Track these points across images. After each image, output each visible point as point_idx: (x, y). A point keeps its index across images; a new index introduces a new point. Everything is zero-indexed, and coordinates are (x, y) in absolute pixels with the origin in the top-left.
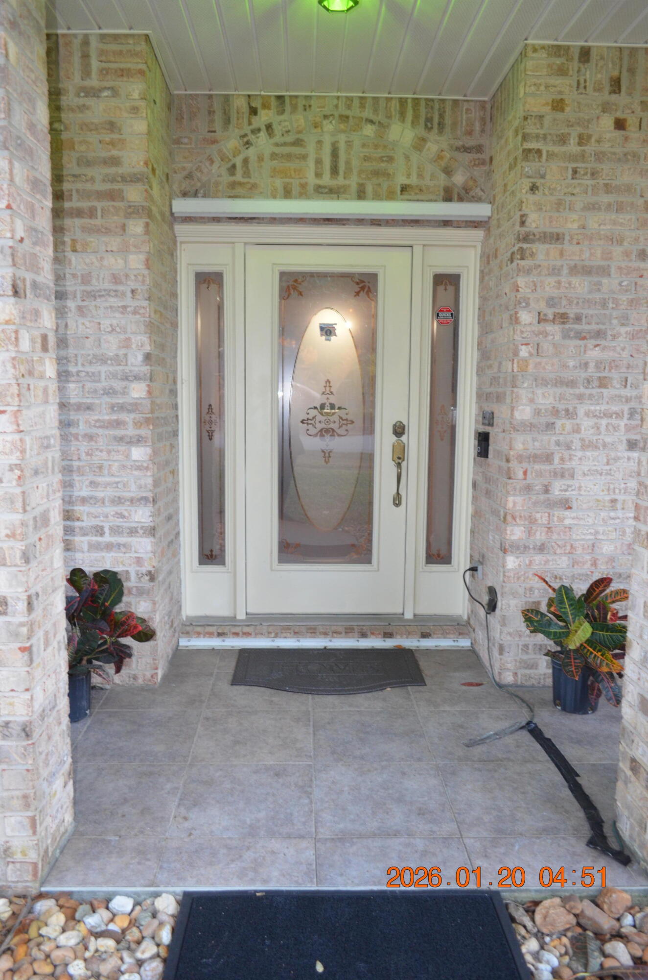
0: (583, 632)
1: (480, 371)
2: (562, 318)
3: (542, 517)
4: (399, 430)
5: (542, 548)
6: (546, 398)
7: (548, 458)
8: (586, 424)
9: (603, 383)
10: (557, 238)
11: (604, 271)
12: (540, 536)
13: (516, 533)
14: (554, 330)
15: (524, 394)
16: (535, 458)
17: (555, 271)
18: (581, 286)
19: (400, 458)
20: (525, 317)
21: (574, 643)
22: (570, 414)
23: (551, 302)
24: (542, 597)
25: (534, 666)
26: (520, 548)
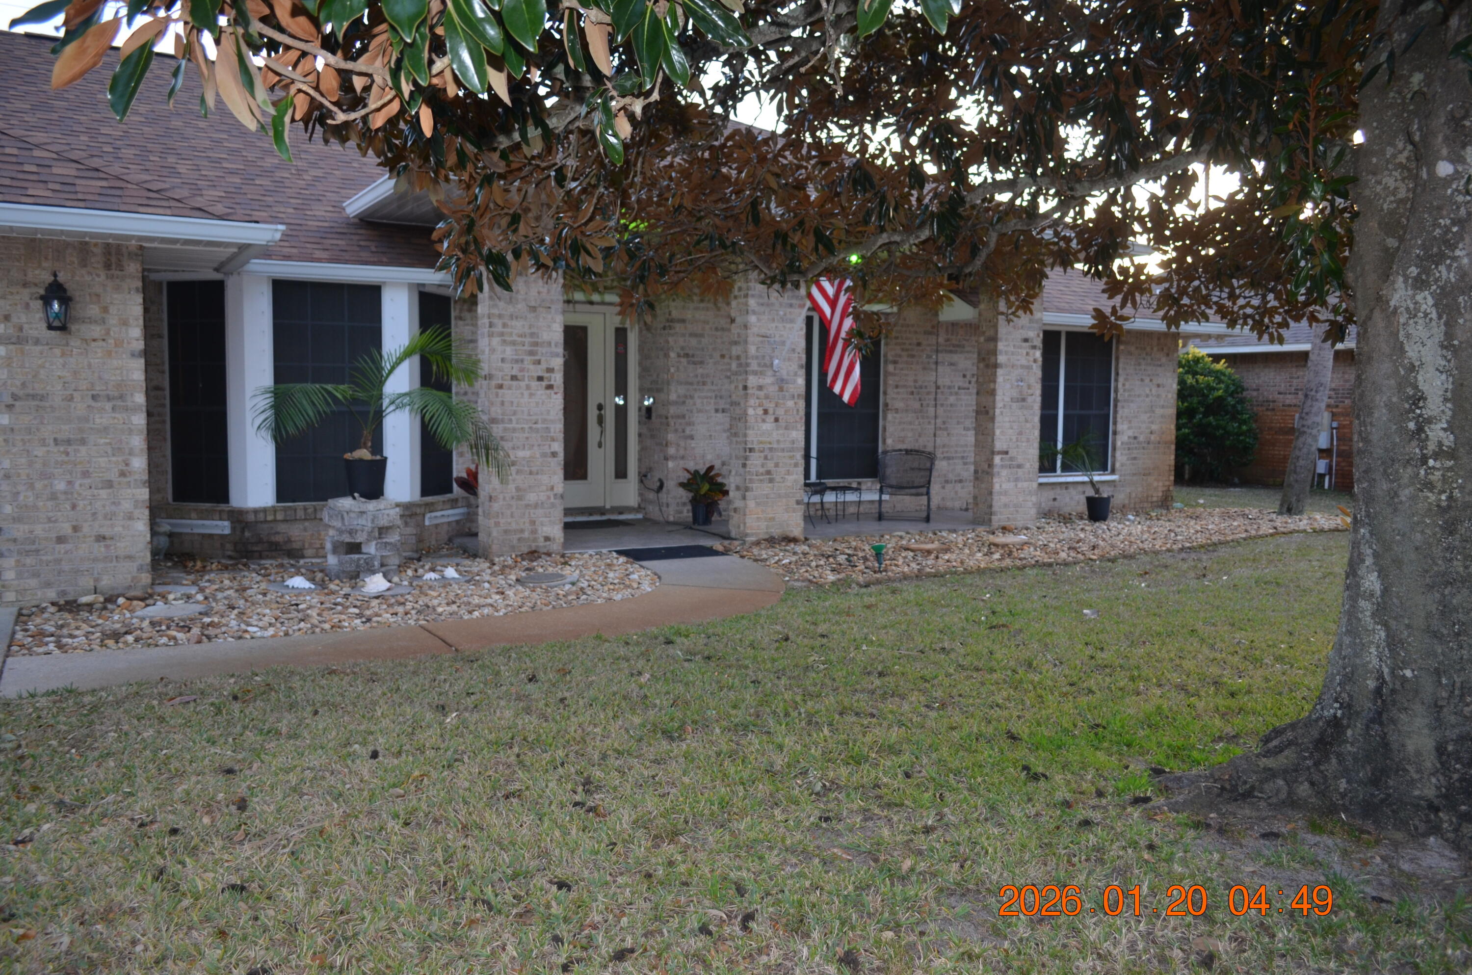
0: (706, 487)
1: (641, 377)
2: (687, 355)
3: (682, 443)
4: (600, 407)
5: (683, 458)
6: (682, 390)
7: (684, 417)
8: (698, 401)
9: (704, 384)
10: (683, 321)
11: (702, 336)
12: (682, 452)
13: (671, 451)
14: (684, 360)
15: (673, 388)
16: (678, 417)
17: (683, 335)
18: (694, 342)
19: (601, 420)
20: (673, 355)
21: (703, 491)
22: (692, 397)
23: (682, 348)
24: (685, 477)
25: (681, 512)
26: (674, 458)
